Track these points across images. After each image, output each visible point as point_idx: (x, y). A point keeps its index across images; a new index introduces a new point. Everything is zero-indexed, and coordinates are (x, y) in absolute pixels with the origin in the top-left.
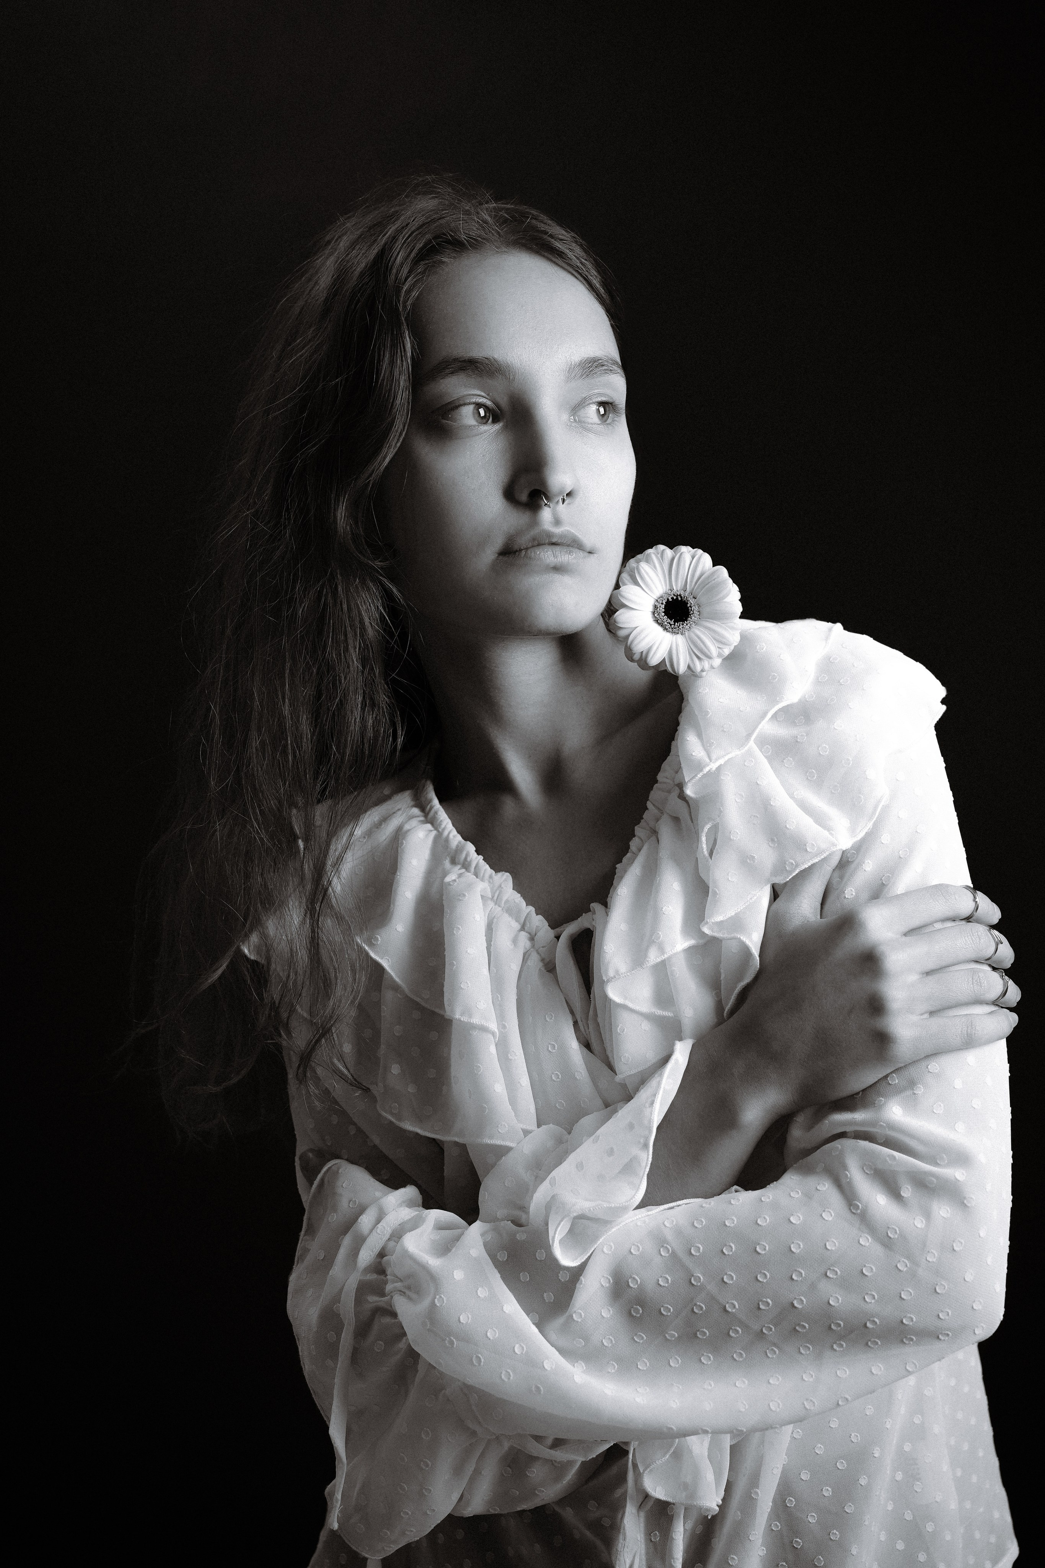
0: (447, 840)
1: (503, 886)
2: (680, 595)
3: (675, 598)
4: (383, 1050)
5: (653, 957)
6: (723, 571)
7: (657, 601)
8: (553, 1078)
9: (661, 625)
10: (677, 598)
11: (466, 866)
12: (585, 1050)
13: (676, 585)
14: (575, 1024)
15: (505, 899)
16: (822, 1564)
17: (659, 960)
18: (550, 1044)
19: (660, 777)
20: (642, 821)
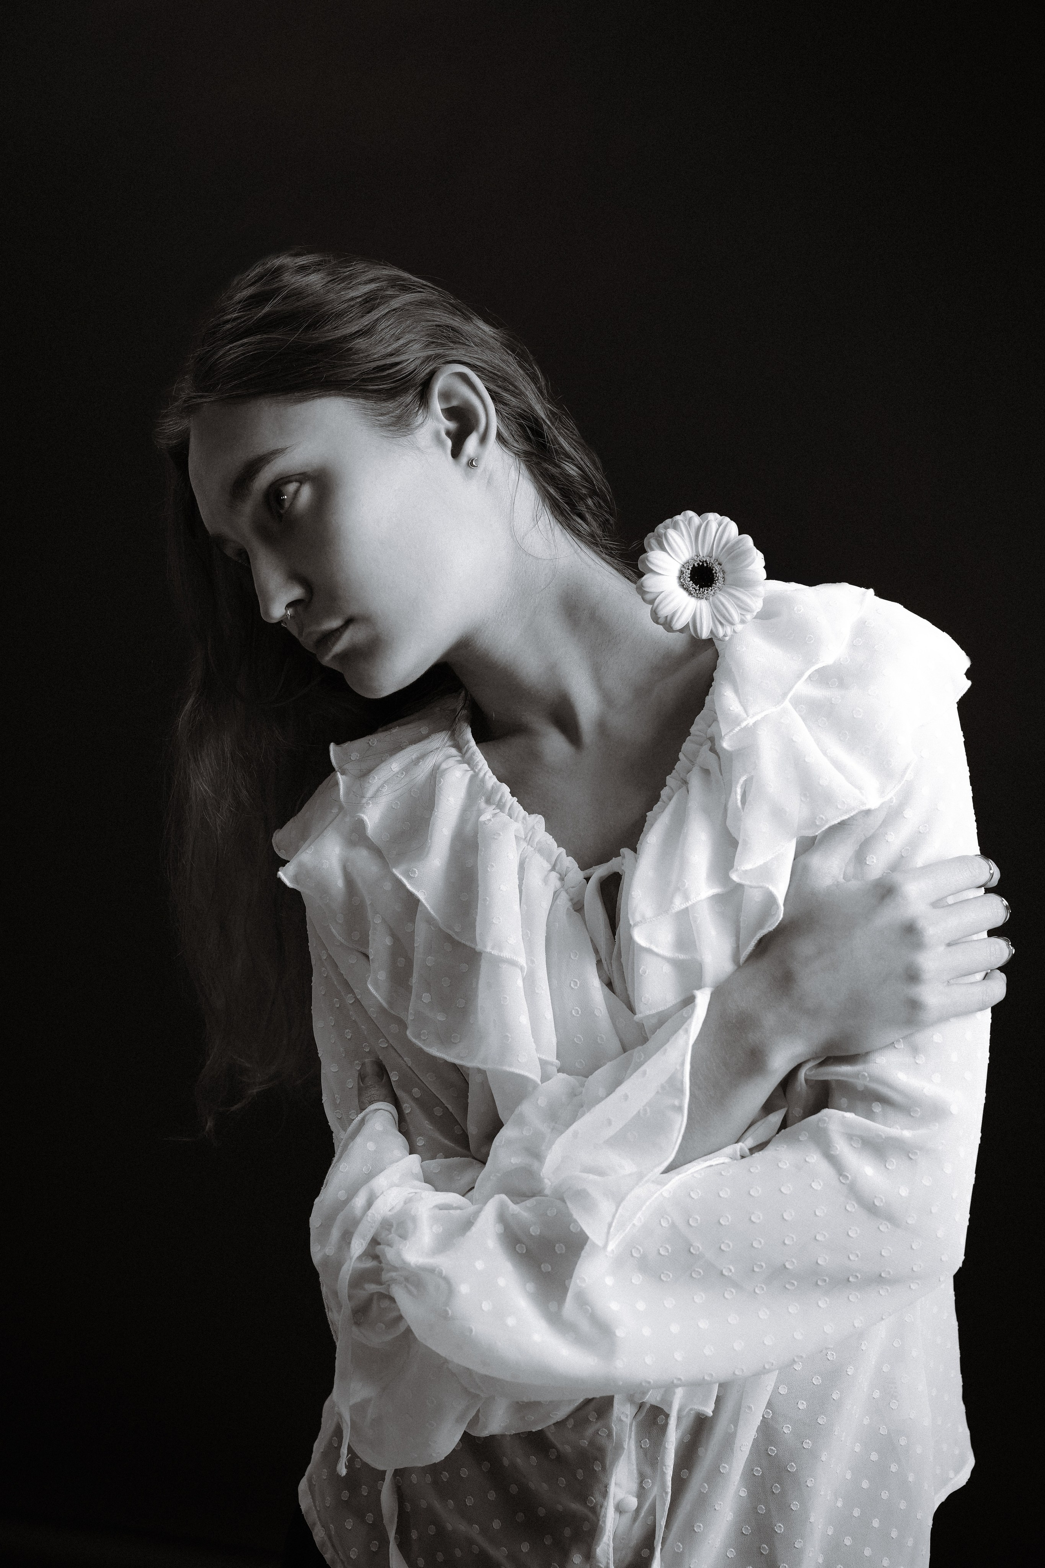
0: (483, 781)
1: (536, 827)
2: (706, 561)
3: (701, 564)
4: (414, 980)
5: (678, 904)
6: (748, 540)
7: (683, 566)
8: (574, 1013)
9: (686, 589)
10: (703, 564)
11: (500, 806)
12: (607, 989)
13: (703, 553)
14: (599, 963)
15: (536, 840)
16: (795, 1470)
17: (683, 906)
18: (572, 980)
19: (693, 730)
20: (674, 771)
